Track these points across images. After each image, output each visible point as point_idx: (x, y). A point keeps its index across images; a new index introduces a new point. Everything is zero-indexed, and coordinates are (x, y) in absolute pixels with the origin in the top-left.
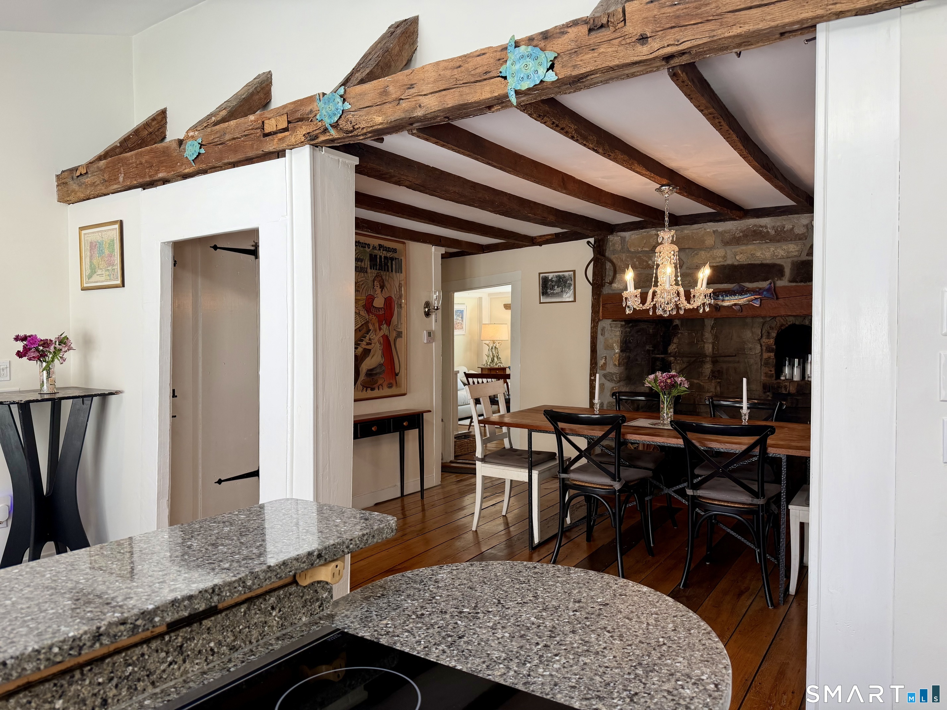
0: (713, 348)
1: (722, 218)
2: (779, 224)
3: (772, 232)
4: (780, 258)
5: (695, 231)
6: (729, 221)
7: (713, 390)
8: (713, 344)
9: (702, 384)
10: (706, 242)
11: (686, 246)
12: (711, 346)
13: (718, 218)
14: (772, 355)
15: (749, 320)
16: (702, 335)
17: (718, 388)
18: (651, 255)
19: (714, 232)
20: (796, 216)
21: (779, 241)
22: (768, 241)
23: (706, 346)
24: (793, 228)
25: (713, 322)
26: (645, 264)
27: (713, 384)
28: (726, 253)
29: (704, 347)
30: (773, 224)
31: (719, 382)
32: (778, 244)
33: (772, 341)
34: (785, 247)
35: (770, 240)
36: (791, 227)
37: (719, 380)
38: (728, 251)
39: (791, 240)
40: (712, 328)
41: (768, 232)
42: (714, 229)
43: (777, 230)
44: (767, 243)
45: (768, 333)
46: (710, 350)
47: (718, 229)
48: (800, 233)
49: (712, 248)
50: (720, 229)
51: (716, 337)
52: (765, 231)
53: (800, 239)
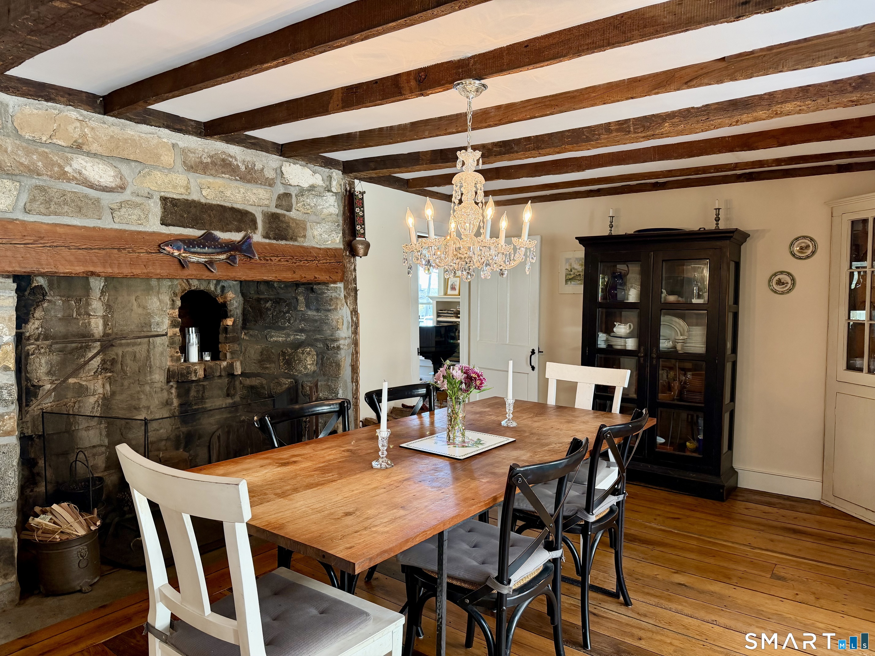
0: (105, 325)
1: (184, 128)
2: (248, 159)
3: (243, 168)
4: (252, 205)
5: (143, 135)
6: (192, 135)
7: (101, 391)
8: (104, 317)
9: (84, 383)
10: (162, 158)
11: (132, 157)
12: (100, 322)
13: (178, 127)
14: (178, 330)
15: (154, 283)
16: (88, 304)
17: (108, 387)
18: (69, 155)
19: (173, 145)
20: (264, 153)
21: (249, 182)
22: (238, 178)
23: (93, 321)
24: (263, 169)
25: (102, 284)
26: (56, 169)
27: (100, 382)
28: (189, 183)
29: (89, 323)
30: (243, 157)
31: (109, 377)
32: (248, 186)
33: (177, 312)
34: (255, 191)
35: (241, 178)
36: (262, 166)
37: (109, 374)
38: (192, 180)
39: (261, 184)
40: (102, 292)
41: (238, 165)
42: (174, 142)
43: (248, 166)
44: (237, 180)
45: (173, 301)
46: (101, 328)
47: (179, 143)
48: (270, 178)
49: (171, 170)
50: (181, 144)
51: (109, 307)
52: (235, 163)
53: (270, 185)
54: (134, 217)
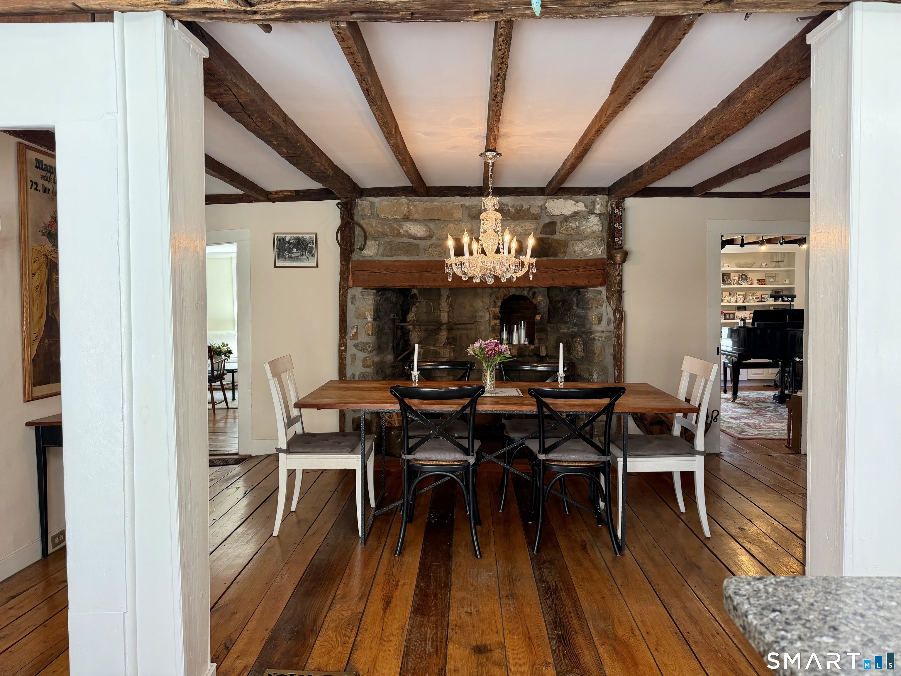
0: (449, 316)
1: (469, 193)
2: (518, 203)
3: (513, 211)
4: (519, 235)
5: (444, 203)
6: (475, 196)
7: (448, 355)
8: (448, 312)
9: (438, 350)
10: (455, 215)
11: (436, 218)
12: (446, 314)
13: (465, 193)
14: (498, 321)
15: (479, 291)
16: (439, 304)
17: (452, 354)
18: (402, 223)
19: (462, 206)
20: (532, 197)
21: (518, 219)
22: (509, 218)
23: (442, 314)
24: (530, 208)
25: (448, 292)
26: (396, 232)
27: (448, 350)
28: (472, 227)
29: (440, 315)
30: (513, 203)
31: (453, 348)
32: (518, 222)
33: (498, 310)
34: (523, 225)
35: (511, 218)
36: (529, 207)
37: (452, 346)
38: (474, 225)
39: (528, 219)
40: (448, 297)
41: (509, 210)
42: (462, 203)
43: (517, 209)
44: (508, 220)
45: (495, 302)
46: (446, 318)
47: (465, 203)
48: (536, 213)
49: (460, 221)
50: (467, 204)
51: (451, 306)
52: (507, 208)
53: (535, 219)
54: (437, 253)
